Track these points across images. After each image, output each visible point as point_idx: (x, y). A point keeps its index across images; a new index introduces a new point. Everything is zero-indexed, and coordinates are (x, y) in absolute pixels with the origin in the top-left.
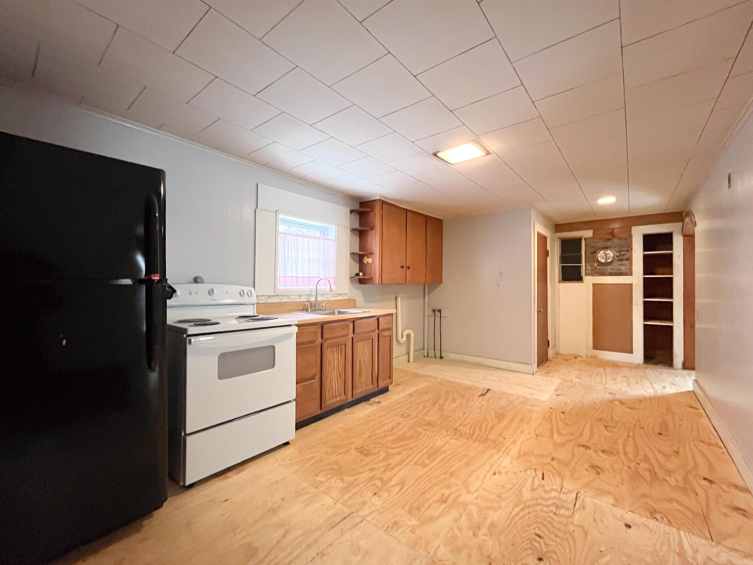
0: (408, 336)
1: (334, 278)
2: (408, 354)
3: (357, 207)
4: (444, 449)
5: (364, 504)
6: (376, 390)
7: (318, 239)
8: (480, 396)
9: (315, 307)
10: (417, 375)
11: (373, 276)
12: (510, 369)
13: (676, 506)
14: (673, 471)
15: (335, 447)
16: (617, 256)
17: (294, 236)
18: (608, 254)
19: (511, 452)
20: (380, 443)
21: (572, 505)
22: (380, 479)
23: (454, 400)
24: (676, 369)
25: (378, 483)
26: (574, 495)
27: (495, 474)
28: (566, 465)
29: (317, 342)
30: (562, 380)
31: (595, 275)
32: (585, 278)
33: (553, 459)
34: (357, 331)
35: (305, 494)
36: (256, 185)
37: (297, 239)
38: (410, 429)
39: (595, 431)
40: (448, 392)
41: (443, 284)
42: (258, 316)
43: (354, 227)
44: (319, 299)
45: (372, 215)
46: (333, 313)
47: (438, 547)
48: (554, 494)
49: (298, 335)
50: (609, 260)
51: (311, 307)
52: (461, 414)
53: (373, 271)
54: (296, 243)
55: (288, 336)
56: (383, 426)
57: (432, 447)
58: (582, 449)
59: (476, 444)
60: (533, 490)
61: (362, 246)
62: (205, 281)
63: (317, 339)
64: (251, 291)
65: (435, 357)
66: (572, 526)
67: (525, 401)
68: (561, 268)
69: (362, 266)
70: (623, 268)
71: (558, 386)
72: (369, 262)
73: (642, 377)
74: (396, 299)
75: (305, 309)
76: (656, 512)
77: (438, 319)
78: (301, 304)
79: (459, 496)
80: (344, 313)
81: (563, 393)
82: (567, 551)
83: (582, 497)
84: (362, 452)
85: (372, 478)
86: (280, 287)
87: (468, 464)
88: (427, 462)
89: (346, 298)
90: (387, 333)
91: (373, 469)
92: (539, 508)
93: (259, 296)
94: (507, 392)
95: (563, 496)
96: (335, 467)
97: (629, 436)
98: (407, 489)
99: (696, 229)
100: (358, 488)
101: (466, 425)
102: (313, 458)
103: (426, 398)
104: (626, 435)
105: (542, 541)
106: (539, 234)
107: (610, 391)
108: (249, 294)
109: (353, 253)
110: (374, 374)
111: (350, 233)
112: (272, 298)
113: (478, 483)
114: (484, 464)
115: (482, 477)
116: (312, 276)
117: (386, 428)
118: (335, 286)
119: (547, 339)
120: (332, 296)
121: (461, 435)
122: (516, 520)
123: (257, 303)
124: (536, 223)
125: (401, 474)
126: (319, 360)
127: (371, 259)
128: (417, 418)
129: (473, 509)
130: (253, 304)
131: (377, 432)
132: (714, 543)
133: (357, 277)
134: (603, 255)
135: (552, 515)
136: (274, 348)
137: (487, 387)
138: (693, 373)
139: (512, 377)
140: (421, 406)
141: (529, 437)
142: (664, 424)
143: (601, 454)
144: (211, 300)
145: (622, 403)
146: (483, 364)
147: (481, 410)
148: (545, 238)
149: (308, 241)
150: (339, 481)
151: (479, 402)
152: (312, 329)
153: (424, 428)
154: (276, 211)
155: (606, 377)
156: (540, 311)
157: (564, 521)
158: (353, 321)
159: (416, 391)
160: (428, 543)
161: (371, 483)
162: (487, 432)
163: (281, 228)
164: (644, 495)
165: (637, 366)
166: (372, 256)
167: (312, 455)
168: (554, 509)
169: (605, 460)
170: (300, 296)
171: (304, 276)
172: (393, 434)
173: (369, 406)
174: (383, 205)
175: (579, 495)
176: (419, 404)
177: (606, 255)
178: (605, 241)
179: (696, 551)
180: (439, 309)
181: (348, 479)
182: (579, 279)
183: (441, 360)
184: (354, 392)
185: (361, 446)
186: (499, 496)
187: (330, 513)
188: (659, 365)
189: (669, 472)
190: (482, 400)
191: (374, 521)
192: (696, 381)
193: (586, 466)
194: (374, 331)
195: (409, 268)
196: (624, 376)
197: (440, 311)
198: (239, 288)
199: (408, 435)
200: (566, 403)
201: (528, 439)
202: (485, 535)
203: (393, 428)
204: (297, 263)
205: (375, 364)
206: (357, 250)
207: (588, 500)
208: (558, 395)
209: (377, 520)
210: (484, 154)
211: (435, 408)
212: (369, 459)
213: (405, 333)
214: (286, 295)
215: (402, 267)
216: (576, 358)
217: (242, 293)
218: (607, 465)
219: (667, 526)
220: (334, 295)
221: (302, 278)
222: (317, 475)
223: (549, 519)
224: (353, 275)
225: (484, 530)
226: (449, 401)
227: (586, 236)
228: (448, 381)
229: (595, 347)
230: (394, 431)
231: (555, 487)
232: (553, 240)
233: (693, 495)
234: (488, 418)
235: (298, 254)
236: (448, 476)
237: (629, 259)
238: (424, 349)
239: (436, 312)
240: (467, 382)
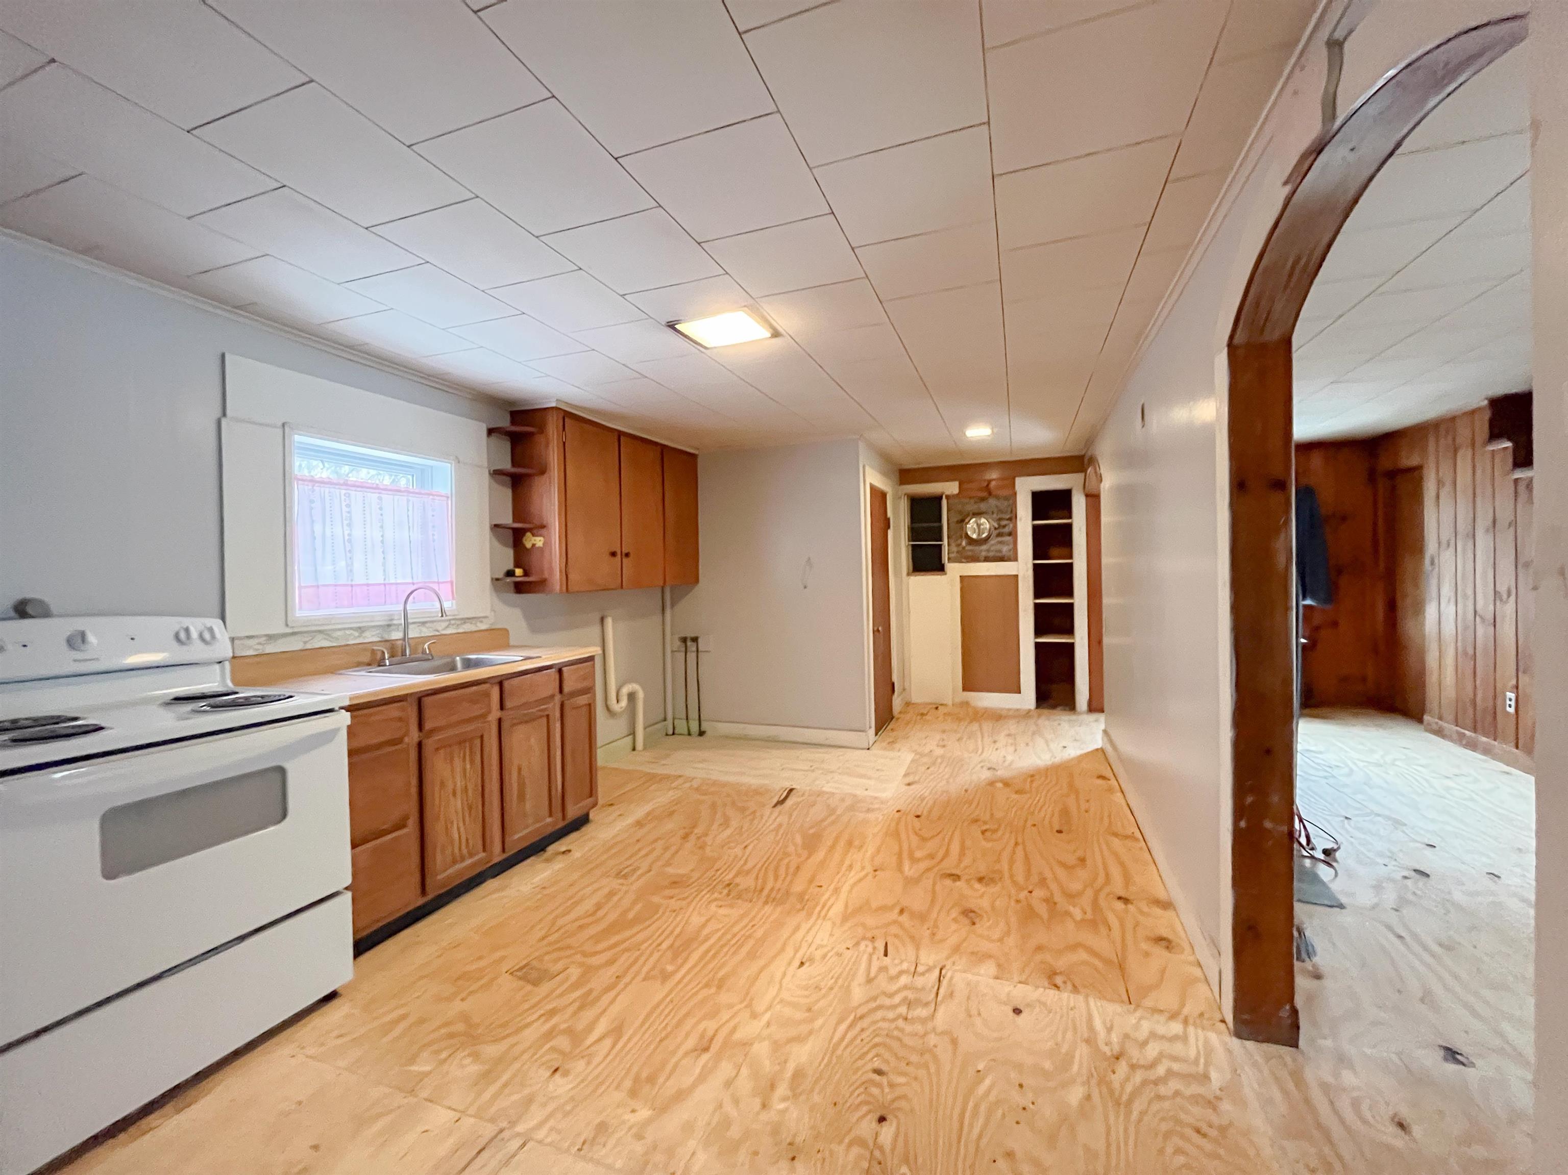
0: (632, 696)
1: (452, 582)
2: (633, 733)
3: (504, 422)
4: (705, 932)
5: (529, 1101)
6: (561, 824)
7: (405, 494)
8: (775, 806)
9: (403, 653)
10: (652, 778)
11: (546, 575)
12: (827, 742)
13: (1083, 955)
14: (1080, 894)
15: (459, 978)
16: (996, 529)
17: (337, 487)
18: (982, 525)
19: (831, 913)
20: (569, 947)
21: (933, 995)
22: (569, 1031)
23: (726, 823)
24: (1080, 714)
25: (562, 1042)
26: (936, 973)
27: (802, 964)
28: (922, 917)
29: (406, 740)
30: (917, 753)
31: (963, 560)
32: (950, 567)
33: (902, 911)
34: (508, 704)
35: (379, 1116)
36: (219, 356)
37: (349, 494)
38: (634, 903)
39: (968, 843)
40: (714, 806)
41: (700, 584)
42: (237, 693)
43: (499, 467)
44: (413, 633)
45: (540, 439)
46: (453, 668)
47: (693, 1154)
48: (904, 980)
49: (351, 731)
50: (984, 536)
51: (392, 656)
52: (738, 850)
53: (546, 566)
54: (344, 504)
55: (327, 737)
56: (577, 903)
57: (681, 932)
58: (948, 882)
59: (768, 909)
60: (869, 981)
61: (521, 508)
62: (54, 609)
63: (406, 734)
64: (211, 630)
65: (689, 734)
66: (932, 1036)
67: (855, 804)
68: (910, 549)
69: (521, 555)
70: (1005, 549)
71: (909, 767)
72: (537, 546)
73: (1034, 733)
74: (602, 620)
75: (375, 661)
76: (1055, 974)
77: (692, 656)
78: (365, 650)
79: (734, 1030)
80: (477, 664)
81: (917, 778)
82: (927, 1090)
83: (949, 975)
84: (523, 978)
85: (549, 1035)
86: (302, 612)
87: (752, 955)
88: (670, 968)
89: (483, 627)
90: (582, 700)
91: (553, 1013)
92: (879, 1014)
93: (240, 638)
94: (824, 789)
95: (920, 981)
96: (460, 1027)
97: (1016, 844)
98: (629, 1040)
99: (1102, 485)
100: (517, 1065)
101: (748, 872)
102: (404, 1017)
103: (669, 826)
104: (1012, 842)
105: (884, 1080)
106: (873, 489)
107: (989, 765)
108: (207, 636)
109: (496, 526)
110: (553, 792)
111: (490, 483)
112: (280, 641)
113: (773, 991)
114: (783, 949)
115: (778, 975)
116: (393, 581)
117: (580, 910)
118: (454, 601)
119: (891, 679)
120: (449, 624)
121: (739, 897)
122: (839, 1052)
123: (234, 657)
124: (867, 468)
125: (615, 1009)
126: (414, 781)
127: (542, 539)
128: (652, 873)
129: (762, 1049)
130: (220, 662)
131: (560, 922)
132: (1133, 1006)
133: (509, 580)
134: (975, 526)
135: (900, 1023)
136: (281, 771)
137: (788, 785)
138: (1102, 717)
139: (832, 758)
140: (659, 845)
141: (863, 873)
142: (1065, 812)
143: (977, 886)
144: (75, 661)
145: (1006, 784)
146: (781, 739)
147: (777, 834)
148: (883, 495)
149: (380, 499)
150: (468, 1060)
151: (773, 817)
152: (393, 711)
153: (668, 892)
154: (283, 425)
155: (982, 740)
156: (878, 630)
157: (919, 1028)
158: (501, 682)
159: (648, 814)
160: (670, 1152)
161: (547, 1046)
162: (789, 879)
163: (300, 466)
164: (1039, 948)
165: (1027, 715)
166: (544, 531)
167: (401, 1011)
168: (903, 1010)
169: (982, 896)
170: (361, 630)
171: (370, 582)
172: (596, 922)
173: (543, 865)
174: (566, 420)
175: (943, 972)
176: (656, 841)
177: (979, 525)
178: (976, 503)
179: (1109, 1030)
180: (693, 635)
181: (491, 1050)
182: (939, 568)
183: (701, 738)
184: (507, 840)
185: (524, 962)
186: (809, 1010)
187: (442, 1150)
188: (1059, 708)
189: (1071, 896)
190: (780, 813)
191: (553, 1137)
192: (1105, 732)
193: (954, 913)
194: (552, 696)
195: (627, 555)
196: (1009, 735)
197: (695, 640)
198: (175, 623)
199: (631, 915)
200: (922, 799)
201: (860, 880)
202: (784, 1099)
203: (599, 906)
204: (350, 551)
205: (556, 771)
206: (507, 519)
207: (958, 977)
208: (909, 784)
209: (559, 1132)
210: (769, 335)
211: (689, 845)
212: (545, 988)
213: (625, 690)
214: (320, 632)
215: (613, 554)
216: (937, 708)
217: (182, 635)
218: (985, 903)
219: (1072, 996)
220: (453, 622)
221: (366, 588)
222: (412, 1060)
223: (896, 1033)
224: (500, 575)
225: (782, 1089)
226: (715, 827)
227: (948, 492)
228: (715, 783)
229: (965, 689)
230: (600, 913)
231: (905, 966)
232: (897, 498)
233: (1103, 930)
234: (791, 849)
235: (351, 530)
236: (713, 990)
237: (1013, 534)
238: (665, 720)
239: (689, 642)
240: (751, 780)
